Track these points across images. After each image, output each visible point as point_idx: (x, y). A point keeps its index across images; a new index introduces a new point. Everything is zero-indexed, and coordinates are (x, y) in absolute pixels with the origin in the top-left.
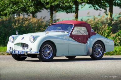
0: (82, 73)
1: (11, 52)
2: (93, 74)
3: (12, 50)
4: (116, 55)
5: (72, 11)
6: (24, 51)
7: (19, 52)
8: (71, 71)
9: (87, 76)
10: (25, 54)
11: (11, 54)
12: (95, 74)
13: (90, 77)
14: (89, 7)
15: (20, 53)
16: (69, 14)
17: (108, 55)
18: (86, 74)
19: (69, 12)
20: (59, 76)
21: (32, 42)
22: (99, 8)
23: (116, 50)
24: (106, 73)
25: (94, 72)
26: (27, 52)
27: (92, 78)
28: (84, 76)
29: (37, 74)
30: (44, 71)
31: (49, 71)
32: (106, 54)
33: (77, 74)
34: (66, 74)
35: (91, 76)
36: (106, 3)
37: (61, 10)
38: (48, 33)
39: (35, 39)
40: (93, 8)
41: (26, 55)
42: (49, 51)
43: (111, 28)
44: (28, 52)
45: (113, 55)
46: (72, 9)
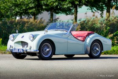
0: (77, 71)
1: (11, 50)
2: (87, 72)
3: (12, 49)
4: (114, 54)
5: (71, 13)
6: (24, 49)
7: (18, 50)
8: (66, 69)
9: (81, 74)
10: (25, 52)
11: (11, 52)
12: (89, 72)
13: (83, 75)
14: (87, 9)
15: (20, 51)
16: (68, 15)
17: (106, 54)
18: (80, 72)
19: (68, 14)
20: (55, 74)
21: (32, 41)
22: (97, 11)
23: (114, 50)
24: (99, 71)
25: (88, 70)
26: (26, 50)
27: (85, 75)
28: (78, 74)
29: (34, 72)
30: (40, 69)
31: (45, 69)
32: (105, 54)
33: (71, 72)
34: (61, 72)
35: (85, 73)
36: (104, 5)
37: (61, 12)
38: (47, 32)
39: (34, 37)
40: (91, 10)
41: (25, 54)
42: (48, 50)
43: (109, 28)
44: (28, 51)
45: (111, 54)
46: (71, 11)
